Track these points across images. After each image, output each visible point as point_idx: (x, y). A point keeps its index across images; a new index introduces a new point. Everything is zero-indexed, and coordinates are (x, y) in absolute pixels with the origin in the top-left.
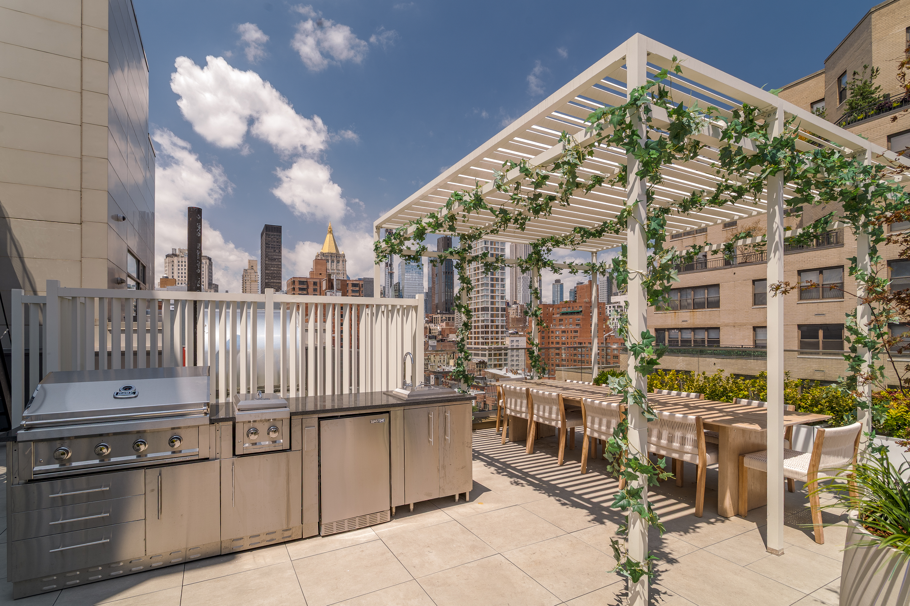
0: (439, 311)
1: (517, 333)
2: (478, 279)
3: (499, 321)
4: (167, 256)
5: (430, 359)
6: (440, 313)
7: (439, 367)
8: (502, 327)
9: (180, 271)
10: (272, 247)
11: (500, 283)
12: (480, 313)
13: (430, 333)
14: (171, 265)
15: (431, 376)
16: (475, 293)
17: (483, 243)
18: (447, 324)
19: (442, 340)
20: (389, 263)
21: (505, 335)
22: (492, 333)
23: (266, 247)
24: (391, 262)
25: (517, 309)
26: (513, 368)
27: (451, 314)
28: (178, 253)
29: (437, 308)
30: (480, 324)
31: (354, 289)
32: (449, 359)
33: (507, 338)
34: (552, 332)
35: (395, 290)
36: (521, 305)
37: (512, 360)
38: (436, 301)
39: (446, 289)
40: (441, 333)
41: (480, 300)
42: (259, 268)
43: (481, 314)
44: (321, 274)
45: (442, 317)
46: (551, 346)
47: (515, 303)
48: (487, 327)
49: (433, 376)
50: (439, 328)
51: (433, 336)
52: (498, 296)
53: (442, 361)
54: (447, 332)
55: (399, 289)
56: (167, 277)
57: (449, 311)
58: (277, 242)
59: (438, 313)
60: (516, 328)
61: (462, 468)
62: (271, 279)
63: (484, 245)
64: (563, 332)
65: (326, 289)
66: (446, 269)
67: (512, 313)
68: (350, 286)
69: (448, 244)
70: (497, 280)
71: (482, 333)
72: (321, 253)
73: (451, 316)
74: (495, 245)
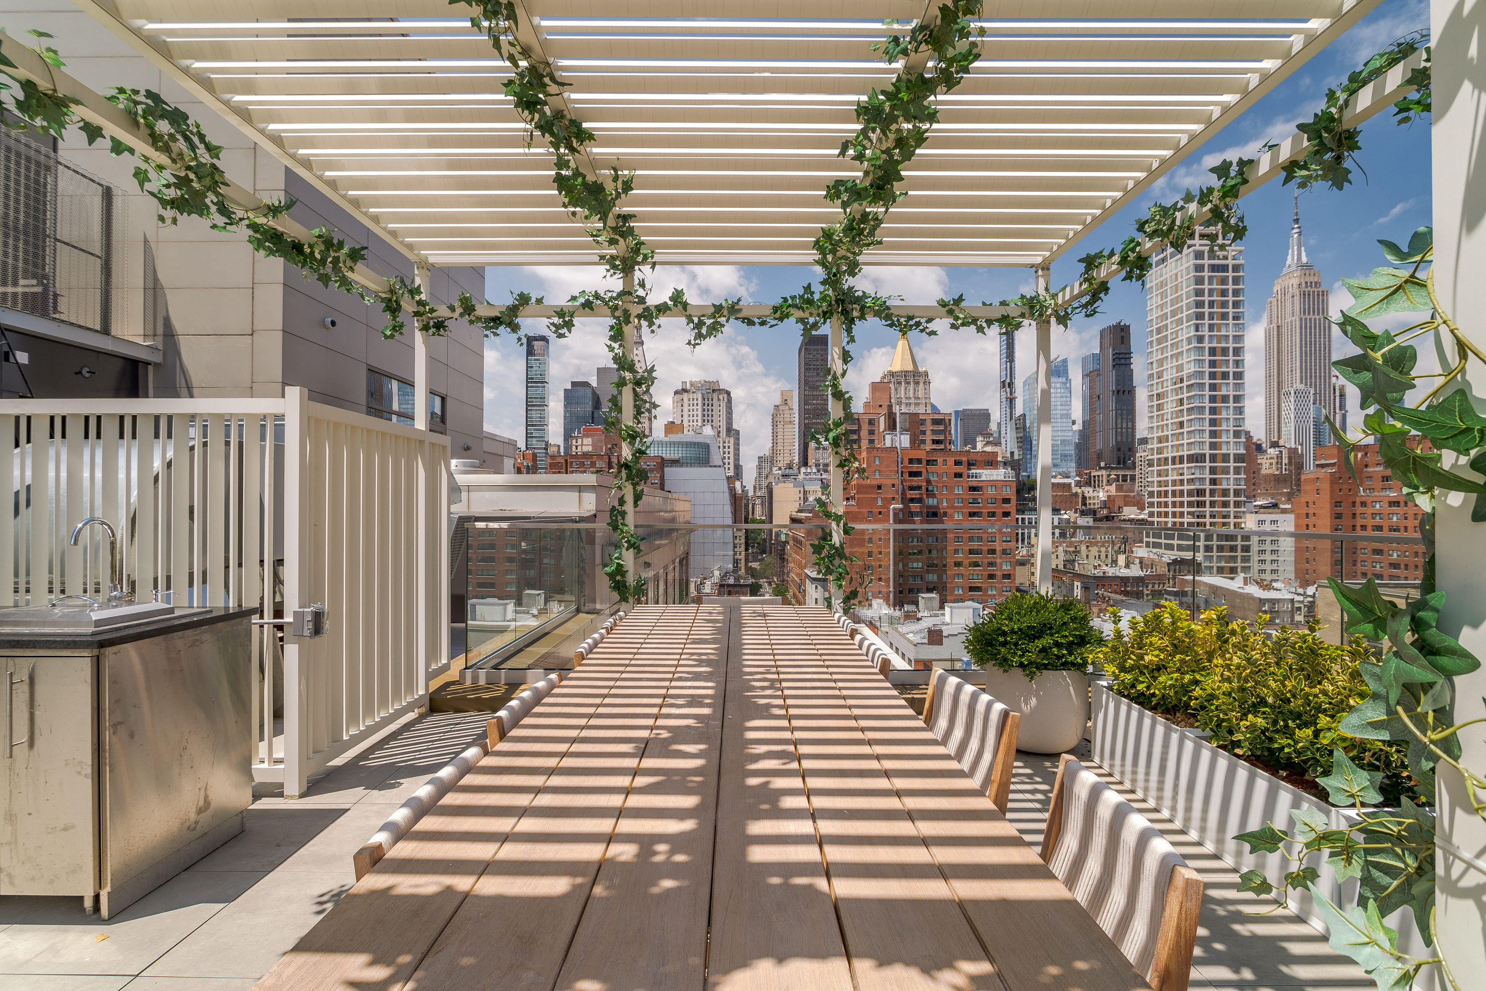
0: (1103, 464)
1: (1275, 506)
2: (1181, 400)
3: (1229, 482)
4: (676, 393)
5: (1079, 552)
6: (1105, 468)
7: (1095, 568)
8: (1237, 493)
9: (691, 413)
10: (814, 369)
11: (1231, 404)
12: (1185, 465)
13: (1084, 504)
14: (680, 405)
15: (1076, 583)
16: (1175, 427)
17: (1193, 328)
18: (1119, 488)
19: (1108, 518)
20: (1008, 380)
21: (1243, 509)
22: (1212, 505)
23: (806, 369)
24: (1011, 380)
25: (1280, 457)
26: (1263, 576)
27: (1129, 468)
28: (688, 387)
29: (1100, 457)
30: (1186, 488)
31: (936, 428)
32: (1118, 552)
33: (1248, 516)
34: (1364, 504)
35: (1017, 428)
36: (1290, 449)
37: (1263, 561)
38: (1099, 446)
39: (1119, 421)
40: (1105, 504)
41: (1185, 441)
42: (795, 404)
43: (1188, 468)
44: (881, 406)
45: (1109, 475)
46: (1360, 533)
47: (1275, 445)
48: (1200, 492)
49: (1079, 584)
50: (1102, 495)
51: (1090, 509)
52: (1228, 431)
53: (1103, 556)
54: (1118, 502)
55: (1025, 426)
56: (673, 423)
57: (1124, 463)
58: (822, 360)
59: (1101, 468)
60: (1273, 496)
61: (65, 829)
62: (814, 418)
63: (1193, 333)
64: (1394, 503)
65: (885, 430)
66: (1117, 384)
67: (1267, 464)
68: (929, 423)
69: (1122, 337)
70: (1225, 399)
71: (1190, 504)
72: (890, 372)
73: (1128, 473)
74: (1219, 330)
